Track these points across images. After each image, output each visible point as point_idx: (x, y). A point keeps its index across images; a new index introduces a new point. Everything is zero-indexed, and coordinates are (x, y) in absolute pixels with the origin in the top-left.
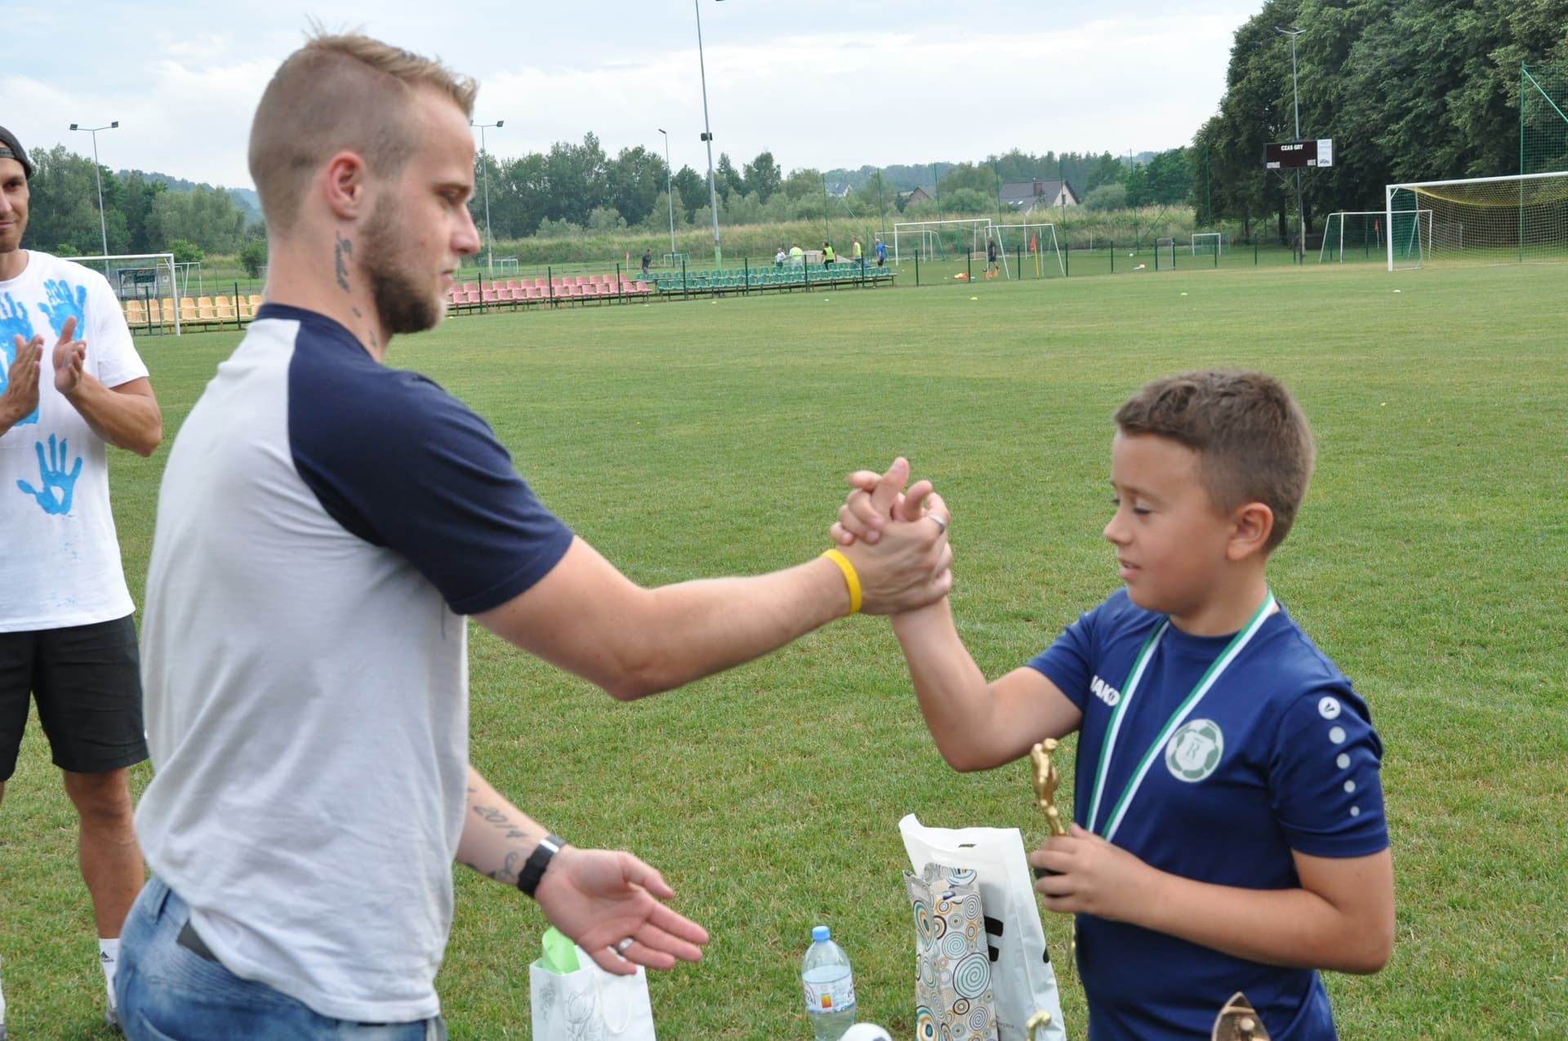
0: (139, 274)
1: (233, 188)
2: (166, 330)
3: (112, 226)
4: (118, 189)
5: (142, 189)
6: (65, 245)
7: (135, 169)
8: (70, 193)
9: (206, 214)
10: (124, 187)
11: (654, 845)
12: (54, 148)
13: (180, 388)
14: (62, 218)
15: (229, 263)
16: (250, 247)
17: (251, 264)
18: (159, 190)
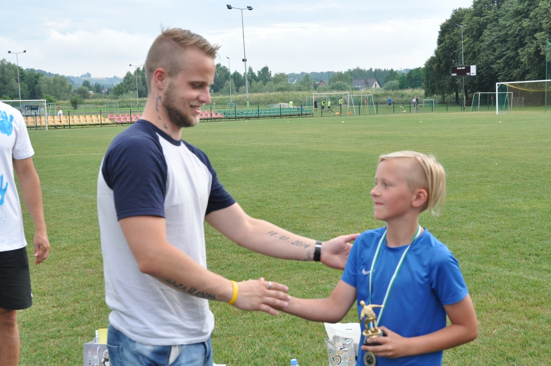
0: (32, 107)
1: (68, 76)
2: (42, 128)
3: (23, 89)
4: (25, 75)
5: (34, 75)
6: (5, 96)
7: (32, 68)
8: (7, 76)
9: (58, 85)
10: (28, 75)
11: (228, 326)
12: (2, 60)
13: (47, 149)
14: (4, 86)
15: (66, 103)
16: (74, 98)
17: (75, 104)
18: (40, 76)
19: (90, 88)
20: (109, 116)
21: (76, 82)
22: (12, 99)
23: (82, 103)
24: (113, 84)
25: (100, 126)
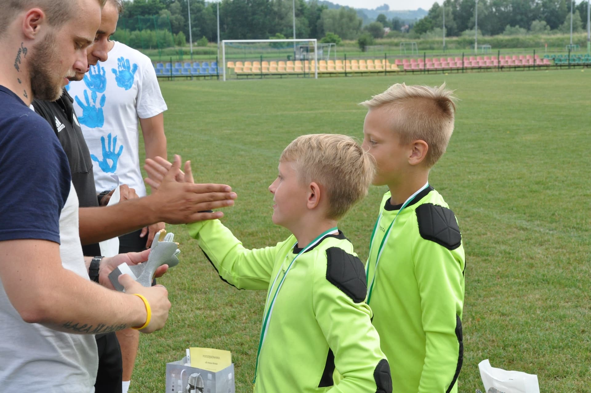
2: (311, 76)
3: (300, 24)
4: (306, 8)
5: (316, 8)
8: (284, 9)
9: (345, 20)
10: (309, 7)
14: (280, 21)
15: (353, 44)
16: (363, 36)
17: (363, 45)
18: (324, 9)
19: (386, 25)
20: (396, 61)
21: (369, 16)
22: (287, 38)
23: (371, 44)
24: (416, 19)
25: (384, 74)
